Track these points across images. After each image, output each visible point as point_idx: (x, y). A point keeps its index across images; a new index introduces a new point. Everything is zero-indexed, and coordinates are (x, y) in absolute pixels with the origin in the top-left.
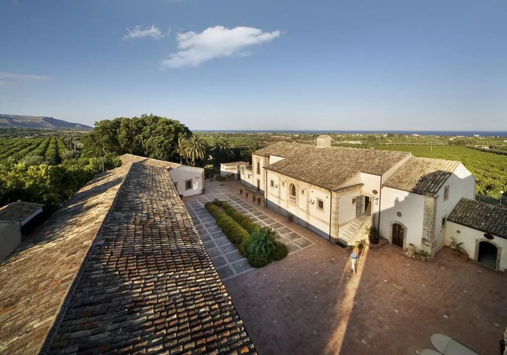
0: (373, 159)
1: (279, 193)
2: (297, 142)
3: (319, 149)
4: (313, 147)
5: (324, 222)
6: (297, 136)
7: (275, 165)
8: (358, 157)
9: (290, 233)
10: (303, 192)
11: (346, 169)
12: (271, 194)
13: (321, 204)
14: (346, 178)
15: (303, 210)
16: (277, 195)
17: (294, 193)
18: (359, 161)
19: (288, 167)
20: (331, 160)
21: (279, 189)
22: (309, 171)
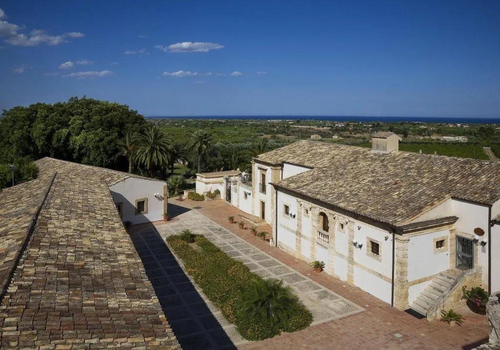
0: (477, 176)
1: (299, 226)
2: (341, 135)
3: (375, 155)
4: (364, 152)
5: (380, 275)
6: (341, 125)
7: (291, 180)
8: (448, 171)
9: (316, 291)
10: (342, 226)
11: (424, 192)
12: (284, 227)
13: (375, 248)
14: (422, 208)
15: (341, 256)
16: (295, 228)
17: (326, 228)
18: (451, 178)
19: (315, 183)
20: (396, 175)
21: (300, 219)
22: (354, 193)
